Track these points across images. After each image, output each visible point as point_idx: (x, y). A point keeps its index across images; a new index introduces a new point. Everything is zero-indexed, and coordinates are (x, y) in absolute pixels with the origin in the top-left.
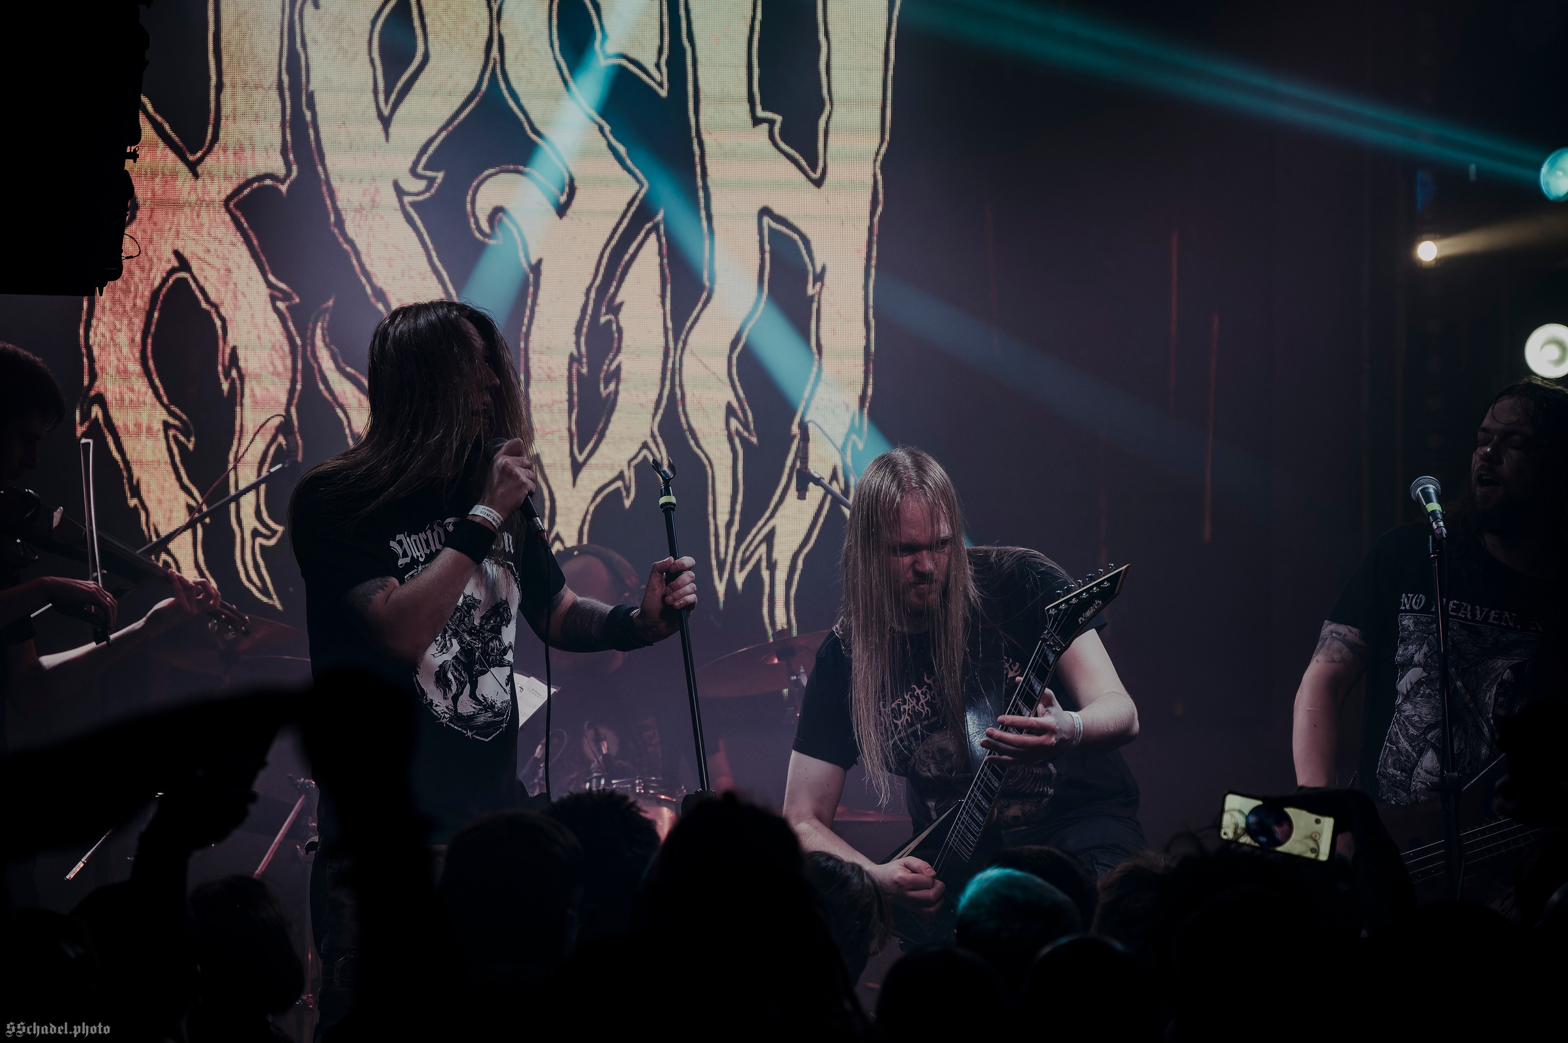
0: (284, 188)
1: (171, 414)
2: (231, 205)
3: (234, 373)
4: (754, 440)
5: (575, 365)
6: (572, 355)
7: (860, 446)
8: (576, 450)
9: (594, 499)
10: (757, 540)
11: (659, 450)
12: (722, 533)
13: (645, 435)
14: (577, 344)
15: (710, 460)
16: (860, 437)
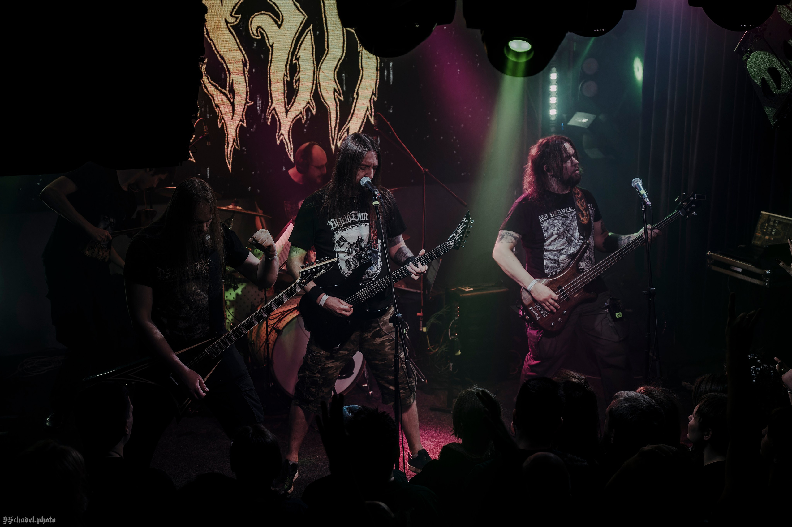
4: (342, 99)
5: (285, 77)
6: (284, 74)
7: (375, 99)
8: (286, 105)
9: (293, 121)
10: (344, 132)
11: (313, 104)
12: (333, 129)
13: (308, 99)
14: (286, 71)
15: (329, 107)
16: (375, 96)
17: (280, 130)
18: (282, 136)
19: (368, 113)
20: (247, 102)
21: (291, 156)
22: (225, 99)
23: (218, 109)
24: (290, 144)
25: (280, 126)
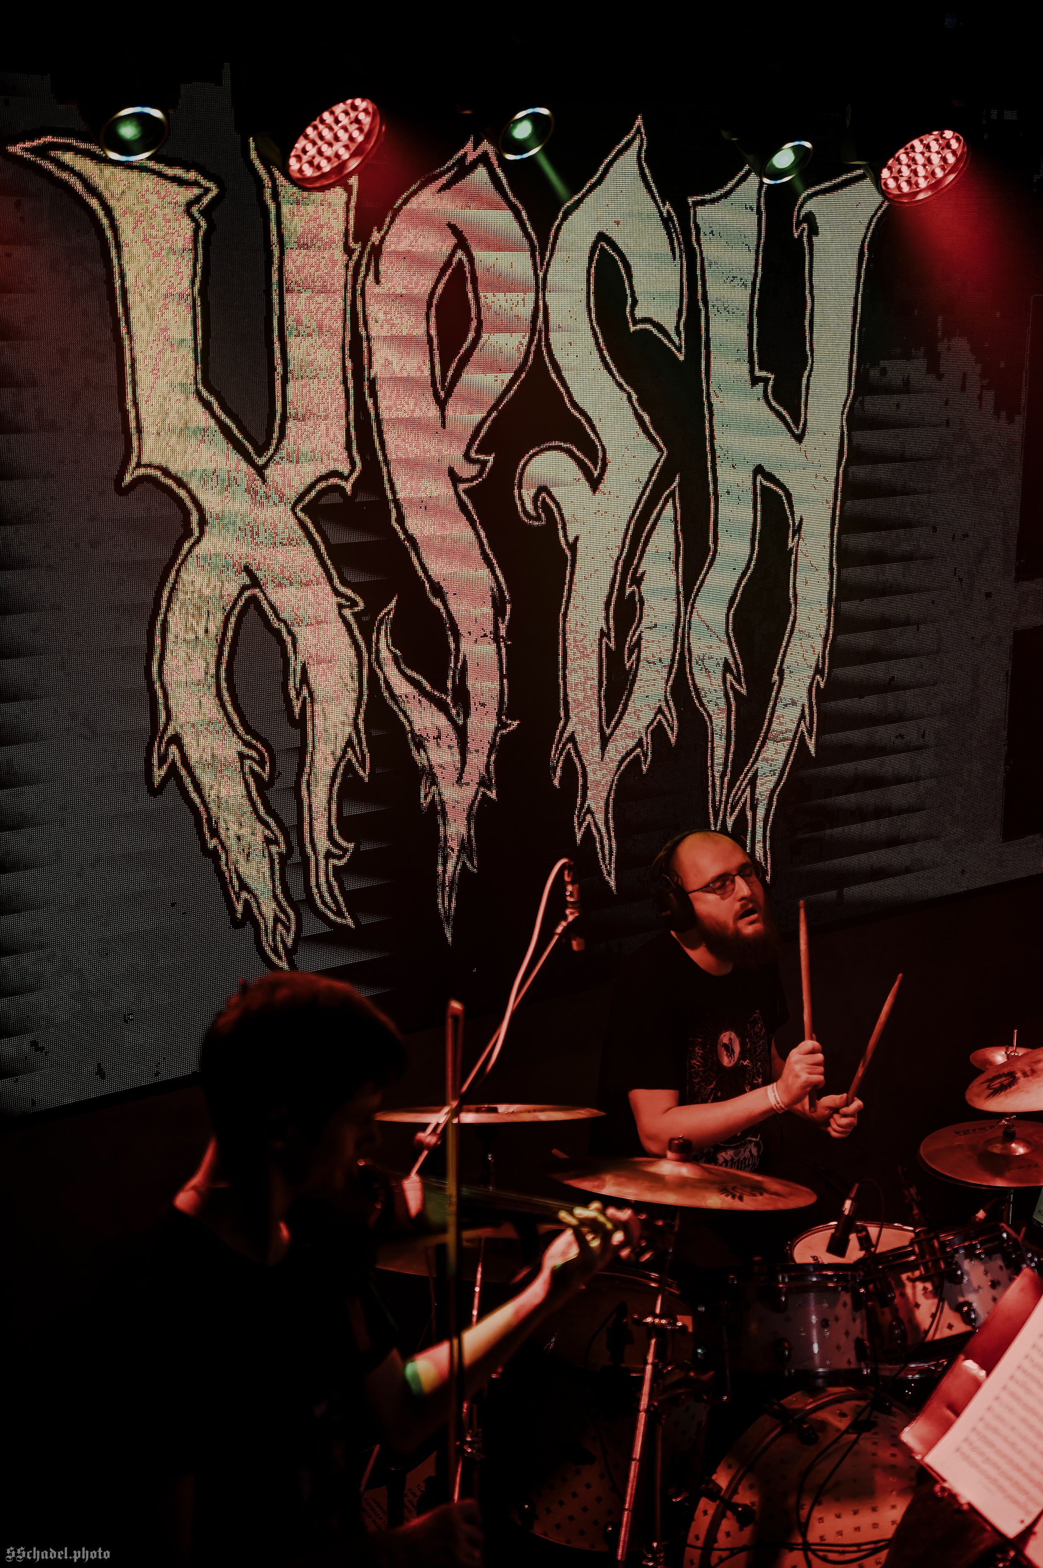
0: (348, 487)
1: (247, 744)
2: (298, 510)
3: (305, 692)
4: (744, 691)
5: (605, 640)
6: (602, 630)
7: (822, 685)
8: (604, 723)
9: (618, 769)
10: (744, 784)
11: (671, 713)
12: (718, 783)
13: (660, 700)
14: (607, 619)
15: (710, 717)
16: (822, 677)
17: (584, 797)
18: (589, 818)
19: (803, 727)
20: (502, 725)
21: (609, 874)
22: (441, 721)
23: (422, 753)
24: (610, 839)
25: (585, 788)
